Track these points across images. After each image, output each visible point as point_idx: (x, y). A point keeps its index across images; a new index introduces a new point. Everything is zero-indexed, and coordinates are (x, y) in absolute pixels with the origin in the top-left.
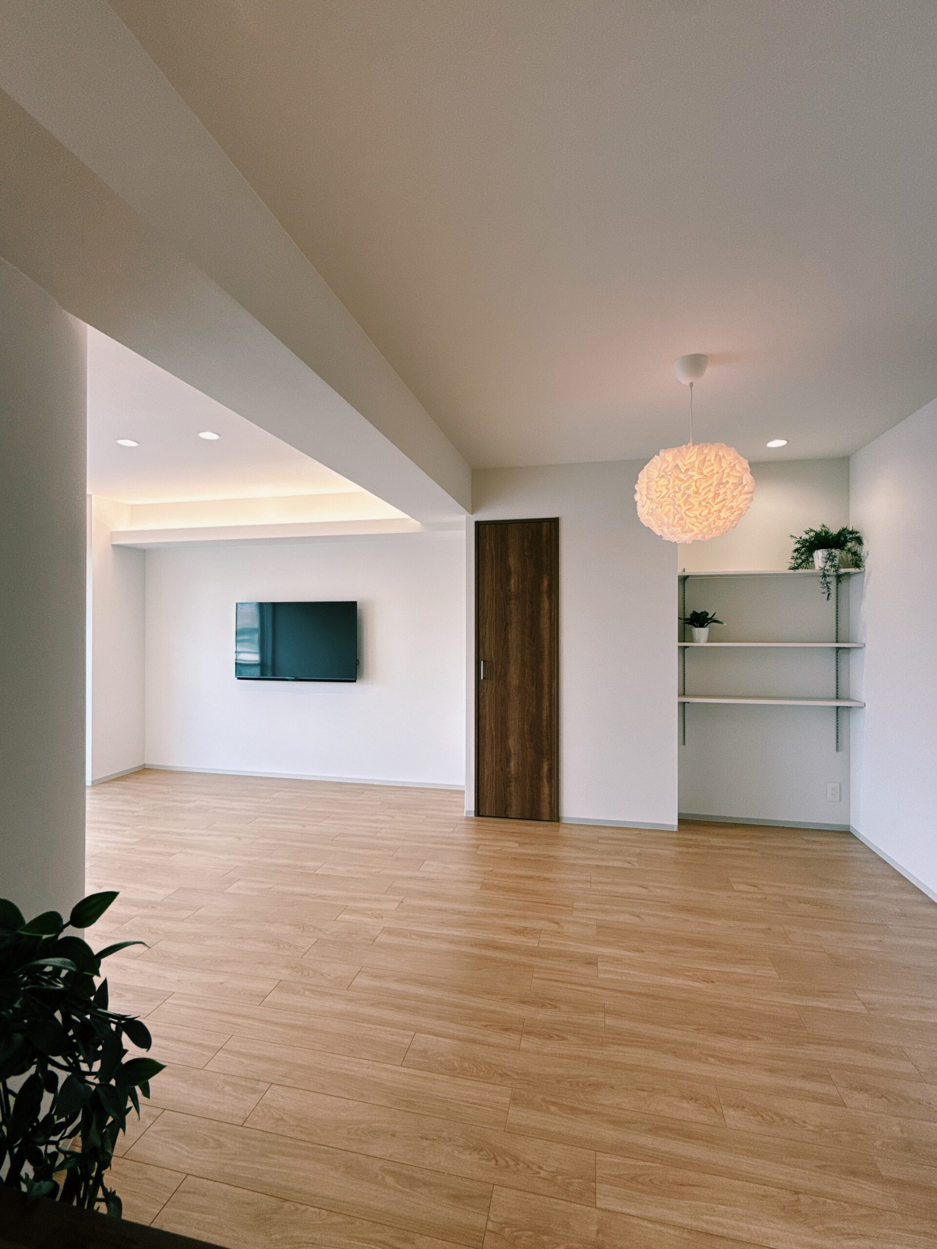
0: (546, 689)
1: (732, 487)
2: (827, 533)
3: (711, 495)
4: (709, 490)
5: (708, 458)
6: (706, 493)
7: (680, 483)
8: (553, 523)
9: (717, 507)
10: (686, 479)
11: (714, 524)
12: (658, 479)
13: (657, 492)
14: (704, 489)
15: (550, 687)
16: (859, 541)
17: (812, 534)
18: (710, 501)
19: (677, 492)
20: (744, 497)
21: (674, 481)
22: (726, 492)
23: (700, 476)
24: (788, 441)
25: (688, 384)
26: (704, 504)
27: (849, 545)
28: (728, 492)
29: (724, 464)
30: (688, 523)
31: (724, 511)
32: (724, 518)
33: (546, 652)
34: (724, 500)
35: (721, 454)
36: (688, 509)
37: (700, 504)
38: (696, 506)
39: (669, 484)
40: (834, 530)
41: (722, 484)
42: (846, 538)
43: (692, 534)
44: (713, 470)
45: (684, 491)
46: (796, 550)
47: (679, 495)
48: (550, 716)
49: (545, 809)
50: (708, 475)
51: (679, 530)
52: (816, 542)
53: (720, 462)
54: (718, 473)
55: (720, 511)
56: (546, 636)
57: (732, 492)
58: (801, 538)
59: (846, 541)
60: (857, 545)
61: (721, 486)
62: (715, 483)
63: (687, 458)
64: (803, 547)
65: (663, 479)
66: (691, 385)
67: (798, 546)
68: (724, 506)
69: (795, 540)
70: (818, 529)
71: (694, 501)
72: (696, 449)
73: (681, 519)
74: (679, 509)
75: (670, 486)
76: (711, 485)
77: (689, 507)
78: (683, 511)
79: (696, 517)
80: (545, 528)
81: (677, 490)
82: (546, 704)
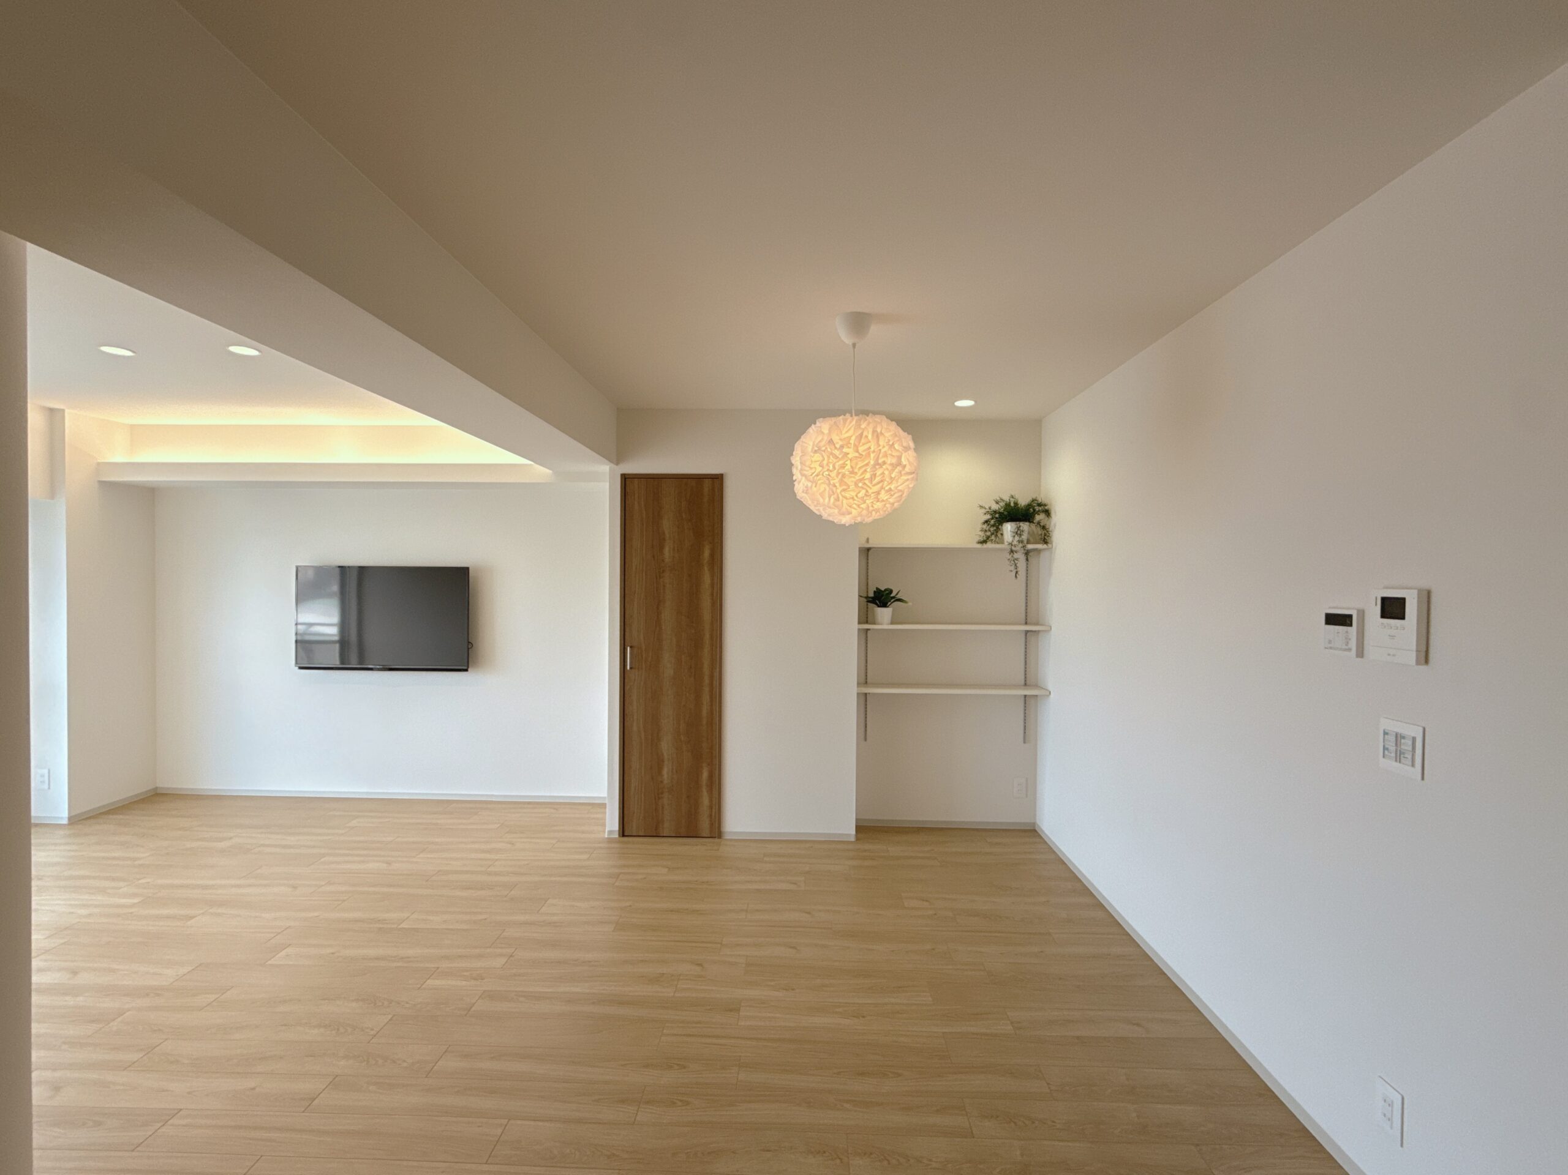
1: (890, 468)
2: (1016, 504)
3: (868, 476)
4: (865, 471)
5: (865, 434)
6: (862, 474)
7: (835, 461)
8: (717, 480)
9: (875, 489)
10: (840, 456)
11: (872, 506)
12: (812, 454)
13: (811, 468)
14: (860, 468)
16: (1047, 513)
17: (1002, 504)
18: (867, 482)
19: (831, 471)
20: (905, 478)
21: (829, 457)
22: (883, 473)
23: (857, 455)
24: (976, 402)
25: (851, 344)
26: (860, 485)
27: (1038, 518)
28: (887, 472)
29: (881, 443)
30: (845, 505)
31: (883, 492)
32: (883, 501)
34: (882, 481)
35: (879, 430)
36: (844, 490)
37: (856, 484)
38: (852, 487)
39: (824, 460)
40: (1023, 502)
41: (878, 464)
42: (1034, 510)
43: (850, 516)
44: (870, 448)
45: (838, 470)
46: (986, 522)
47: (833, 474)
48: (711, 712)
49: (704, 824)
50: (864, 454)
51: (836, 511)
52: (1006, 513)
53: (878, 441)
54: (874, 452)
55: (878, 493)
56: (707, 616)
57: (890, 473)
58: (990, 508)
59: (1035, 512)
60: (1047, 519)
61: (877, 467)
62: (872, 462)
63: (844, 432)
64: (992, 519)
65: (816, 455)
66: (854, 345)
67: (988, 517)
68: (882, 488)
69: (984, 511)
70: (1006, 498)
71: (850, 481)
72: (854, 422)
73: (837, 499)
74: (834, 489)
75: (825, 462)
76: (867, 465)
77: (845, 487)
78: (839, 491)
79: (853, 498)
80: (707, 484)
81: (831, 468)
82: (706, 698)
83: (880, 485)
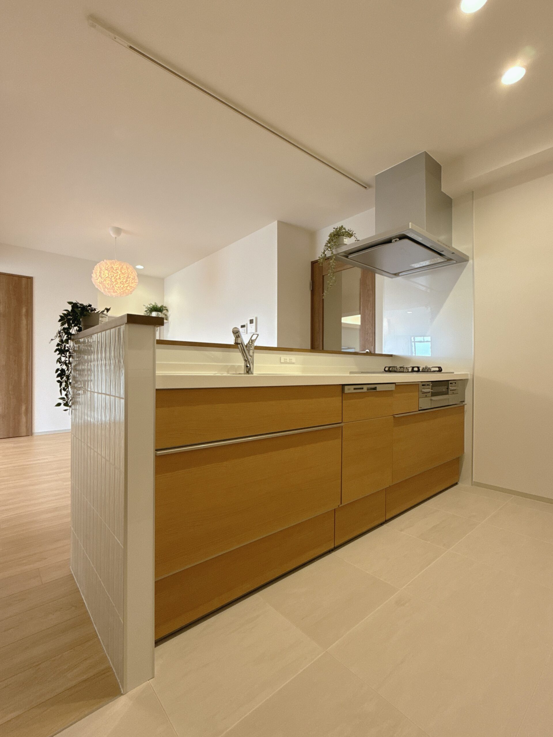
0: (24, 367)
1: (132, 280)
2: (157, 306)
3: (124, 280)
4: (124, 279)
5: (123, 267)
6: (123, 279)
7: (113, 274)
8: (30, 279)
9: (126, 285)
10: (116, 273)
11: (125, 291)
12: (105, 270)
13: (104, 275)
14: (122, 278)
15: (27, 365)
16: (167, 310)
17: (151, 305)
18: (124, 282)
19: (112, 277)
20: (135, 284)
21: (111, 272)
22: (129, 281)
23: (121, 273)
24: (144, 267)
25: (114, 237)
26: (122, 283)
27: (164, 312)
28: (130, 281)
29: (129, 270)
30: (116, 289)
31: (128, 287)
32: (128, 290)
33: (24, 347)
34: (129, 283)
35: (128, 266)
36: (116, 284)
37: (121, 283)
38: (119, 283)
39: (109, 273)
40: (159, 305)
41: (129, 277)
42: (163, 309)
43: (117, 293)
44: (125, 272)
45: (115, 277)
46: (146, 311)
47: (113, 278)
48: (27, 381)
49: (23, 430)
50: (124, 273)
51: (112, 291)
52: (153, 309)
53: (128, 270)
54: (127, 273)
55: (127, 287)
56: (24, 338)
57: (132, 281)
58: (147, 306)
59: (163, 310)
60: (167, 312)
61: (128, 278)
62: (126, 277)
63: (115, 265)
64: (148, 310)
65: (106, 271)
66: (116, 238)
67: (146, 309)
68: (129, 285)
69: (145, 307)
70: (154, 304)
71: (119, 281)
72: (119, 263)
73: (113, 287)
74: (113, 283)
75: (109, 274)
76: (125, 277)
77: (116, 283)
78: (114, 284)
79: (119, 287)
80: (24, 281)
81: (112, 276)
82: (24, 374)
83: (129, 284)
